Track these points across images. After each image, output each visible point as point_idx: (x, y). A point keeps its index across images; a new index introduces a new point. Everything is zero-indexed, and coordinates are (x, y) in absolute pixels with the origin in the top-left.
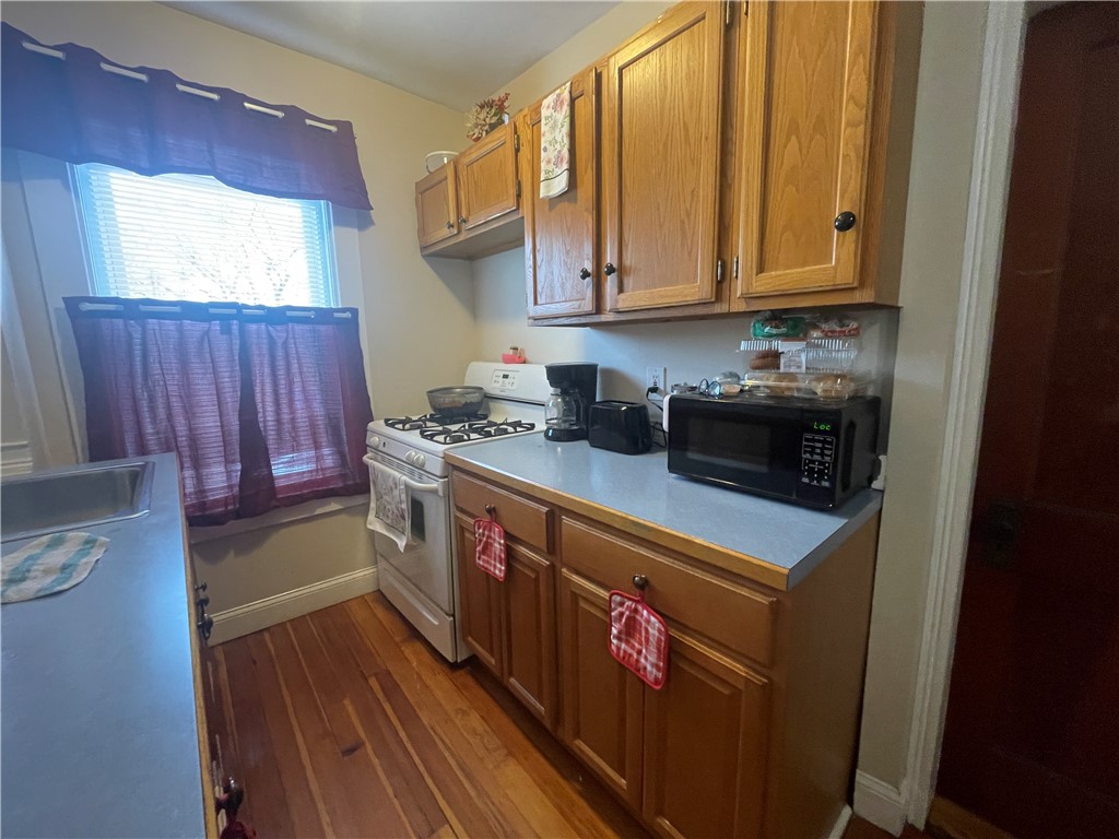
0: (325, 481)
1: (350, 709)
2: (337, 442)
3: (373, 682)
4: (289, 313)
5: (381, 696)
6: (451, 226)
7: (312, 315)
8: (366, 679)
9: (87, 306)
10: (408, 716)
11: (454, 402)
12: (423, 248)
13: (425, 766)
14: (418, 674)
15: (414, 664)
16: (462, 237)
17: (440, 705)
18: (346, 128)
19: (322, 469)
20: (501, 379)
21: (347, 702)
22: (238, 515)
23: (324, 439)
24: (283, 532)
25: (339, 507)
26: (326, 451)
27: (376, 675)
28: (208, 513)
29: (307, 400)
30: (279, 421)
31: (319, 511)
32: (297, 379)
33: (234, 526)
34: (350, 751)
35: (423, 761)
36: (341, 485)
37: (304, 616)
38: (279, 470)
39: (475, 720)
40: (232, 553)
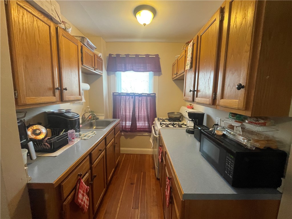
0: (145, 128)
1: (136, 176)
2: (148, 121)
3: (142, 173)
4: (142, 95)
5: (142, 177)
6: (175, 74)
7: (146, 95)
8: (141, 172)
9: (115, 94)
10: (144, 184)
11: (172, 116)
12: (173, 79)
13: (141, 196)
14: (150, 176)
15: (151, 174)
16: (178, 77)
17: (150, 186)
18: (157, 56)
19: (145, 126)
20: (186, 112)
21: (136, 175)
22: (130, 131)
23: (146, 120)
24: (138, 137)
25: (148, 134)
26: (146, 122)
27: (143, 172)
28: (126, 130)
29: (144, 112)
30: (139, 115)
31: (144, 134)
32: (143, 107)
33: (129, 133)
34: (132, 184)
35: (141, 194)
36: (148, 130)
37: (139, 154)
38: (138, 125)
39: (155, 193)
40: (129, 138)
